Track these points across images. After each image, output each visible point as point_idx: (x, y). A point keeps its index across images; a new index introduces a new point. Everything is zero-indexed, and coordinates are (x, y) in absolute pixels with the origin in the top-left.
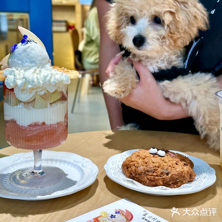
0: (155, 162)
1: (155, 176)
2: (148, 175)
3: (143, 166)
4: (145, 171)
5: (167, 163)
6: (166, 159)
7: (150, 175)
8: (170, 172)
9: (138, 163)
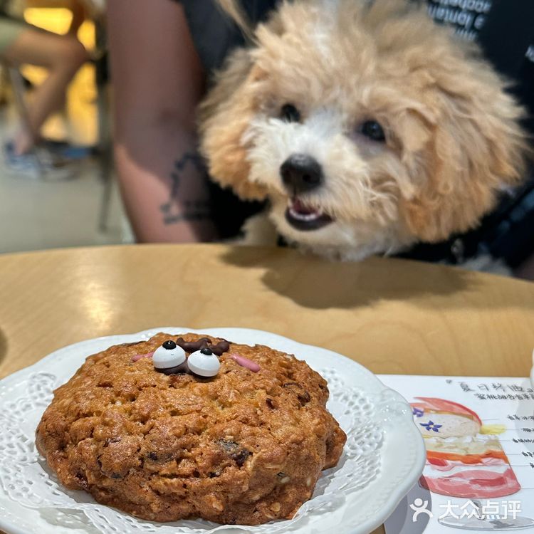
0: (181, 408)
1: (187, 476)
2: (157, 473)
3: (131, 434)
4: (142, 459)
5: (231, 405)
6: (226, 389)
7: (165, 476)
8: (251, 449)
9: (105, 424)
